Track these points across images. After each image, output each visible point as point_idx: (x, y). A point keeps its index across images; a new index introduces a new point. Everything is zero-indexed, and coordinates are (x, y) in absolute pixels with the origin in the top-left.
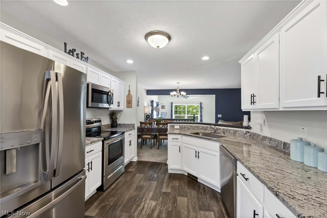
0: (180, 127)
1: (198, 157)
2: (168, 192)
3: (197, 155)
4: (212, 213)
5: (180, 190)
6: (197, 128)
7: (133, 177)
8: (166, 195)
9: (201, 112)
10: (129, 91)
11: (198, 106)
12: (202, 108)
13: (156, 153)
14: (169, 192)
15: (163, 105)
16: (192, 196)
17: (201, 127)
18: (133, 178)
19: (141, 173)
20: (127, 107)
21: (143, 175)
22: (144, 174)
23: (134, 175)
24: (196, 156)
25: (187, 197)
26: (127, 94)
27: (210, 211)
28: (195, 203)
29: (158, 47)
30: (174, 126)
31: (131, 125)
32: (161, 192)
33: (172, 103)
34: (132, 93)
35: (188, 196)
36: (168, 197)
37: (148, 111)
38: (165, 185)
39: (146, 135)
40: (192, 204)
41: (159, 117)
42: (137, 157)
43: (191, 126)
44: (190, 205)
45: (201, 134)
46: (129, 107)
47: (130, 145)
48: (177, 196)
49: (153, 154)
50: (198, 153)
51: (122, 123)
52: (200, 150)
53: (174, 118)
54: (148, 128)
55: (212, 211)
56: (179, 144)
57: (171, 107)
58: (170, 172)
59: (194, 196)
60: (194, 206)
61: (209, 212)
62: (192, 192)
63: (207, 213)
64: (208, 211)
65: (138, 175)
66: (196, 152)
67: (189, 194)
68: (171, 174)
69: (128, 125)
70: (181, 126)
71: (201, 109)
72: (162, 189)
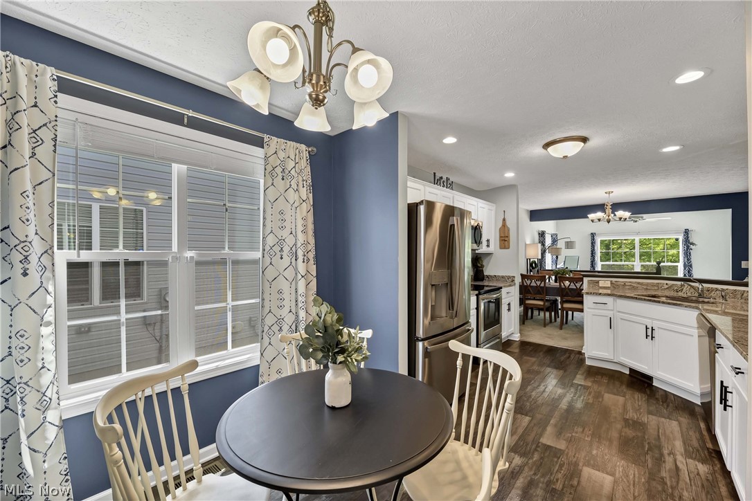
0: (612, 283)
1: (652, 337)
2: (586, 385)
3: (650, 333)
4: (675, 422)
5: (611, 387)
6: (656, 288)
8: (583, 388)
9: (687, 254)
10: (504, 220)
11: (677, 240)
12: (693, 244)
13: (555, 333)
14: (588, 386)
15: (569, 240)
16: (636, 398)
17: (667, 286)
19: (532, 356)
20: (501, 248)
21: (536, 359)
23: (520, 357)
24: (647, 336)
25: (624, 397)
26: (500, 224)
27: (670, 419)
30: (598, 282)
31: (509, 277)
32: (573, 383)
33: (593, 235)
34: (509, 224)
36: (586, 390)
37: (535, 253)
38: (579, 376)
39: (534, 299)
40: (633, 405)
41: (558, 267)
42: (519, 334)
43: (639, 283)
44: (629, 405)
46: (505, 248)
47: (509, 310)
48: (603, 393)
49: (549, 335)
50: (652, 329)
51: (492, 274)
52: (656, 325)
53: (599, 268)
54: (537, 287)
56: (610, 314)
57: (592, 243)
59: (640, 399)
60: (638, 408)
61: (668, 420)
62: (636, 394)
63: (664, 421)
64: (665, 418)
65: (526, 358)
66: (647, 328)
67: (628, 395)
69: (503, 277)
70: (616, 281)
71: (688, 247)
72: (573, 380)
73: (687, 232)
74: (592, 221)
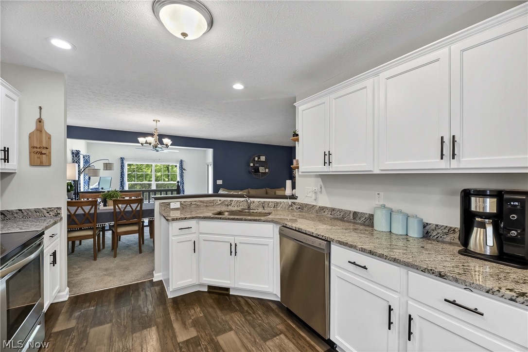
0: (181, 204)
1: (236, 253)
2: (192, 336)
3: (233, 250)
4: (282, 336)
5: (212, 322)
7: (81, 343)
8: (194, 346)
9: (182, 176)
10: (40, 121)
11: (176, 166)
12: (184, 169)
13: (112, 265)
14: (195, 337)
15: (107, 162)
16: (238, 323)
18: (84, 344)
19: (101, 323)
20: (32, 164)
21: (110, 324)
22: (111, 321)
23: (84, 336)
24: (231, 253)
25: (231, 329)
27: (278, 335)
28: (250, 334)
29: (184, 35)
30: (169, 204)
31: (49, 210)
32: (179, 344)
33: (122, 159)
34: (48, 127)
35: (233, 327)
36: (199, 348)
38: (176, 326)
40: (247, 338)
42: (68, 289)
43: (201, 201)
44: (245, 341)
45: (226, 213)
46: (41, 164)
48: (214, 337)
49: (106, 270)
50: (236, 246)
55: (280, 334)
56: (193, 237)
57: (122, 166)
58: (170, 296)
59: (241, 322)
60: (253, 340)
61: (277, 337)
62: (234, 317)
63: (277, 341)
64: (275, 337)
65: (93, 332)
66: (231, 245)
67: (231, 323)
68: (175, 300)
69: (37, 211)
70: (184, 202)
71: (182, 171)
72: (174, 337)
73: (181, 162)
74: (142, 144)
